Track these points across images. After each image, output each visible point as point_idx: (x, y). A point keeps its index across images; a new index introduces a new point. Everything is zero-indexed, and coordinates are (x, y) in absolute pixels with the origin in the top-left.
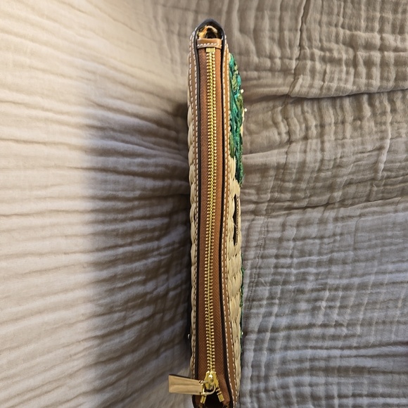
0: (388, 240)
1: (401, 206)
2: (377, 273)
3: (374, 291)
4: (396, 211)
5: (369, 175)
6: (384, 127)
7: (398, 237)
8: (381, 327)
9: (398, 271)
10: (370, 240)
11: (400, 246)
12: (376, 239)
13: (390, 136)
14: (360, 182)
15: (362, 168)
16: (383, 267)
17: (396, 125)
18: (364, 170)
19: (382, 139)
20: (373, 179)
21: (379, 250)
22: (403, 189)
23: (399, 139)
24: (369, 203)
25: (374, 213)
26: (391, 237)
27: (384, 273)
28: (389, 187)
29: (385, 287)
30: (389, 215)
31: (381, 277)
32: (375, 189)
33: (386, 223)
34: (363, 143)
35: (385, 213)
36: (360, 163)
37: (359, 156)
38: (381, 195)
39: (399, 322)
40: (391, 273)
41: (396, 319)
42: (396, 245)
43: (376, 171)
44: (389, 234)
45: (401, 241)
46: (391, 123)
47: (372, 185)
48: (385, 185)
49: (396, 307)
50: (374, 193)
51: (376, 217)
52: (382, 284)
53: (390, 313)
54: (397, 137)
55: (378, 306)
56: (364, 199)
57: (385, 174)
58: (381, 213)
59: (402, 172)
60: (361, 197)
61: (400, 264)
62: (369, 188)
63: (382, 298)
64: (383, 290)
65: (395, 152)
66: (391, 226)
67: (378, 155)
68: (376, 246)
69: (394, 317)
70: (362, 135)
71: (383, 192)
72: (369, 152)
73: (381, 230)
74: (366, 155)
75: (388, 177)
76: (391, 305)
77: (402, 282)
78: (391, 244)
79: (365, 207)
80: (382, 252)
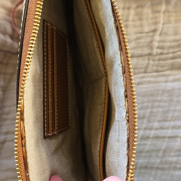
0: (157, 104)
1: (171, 78)
2: (145, 129)
3: (141, 143)
4: (167, 82)
5: (146, 51)
6: (157, 15)
7: (165, 102)
8: (143, 171)
9: (162, 128)
10: (143, 103)
11: (166, 109)
12: (148, 102)
13: (162, 22)
14: (140, 56)
15: (141, 45)
16: (150, 125)
17: (167, 14)
18: (142, 47)
19: (156, 23)
20: (150, 54)
21: (149, 111)
22: (173, 64)
23: (169, 25)
24: (146, 75)
25: (149, 82)
26: (160, 101)
27: (151, 129)
28: (162, 62)
29: (150, 140)
30: (160, 84)
31: (148, 132)
32: (151, 62)
33: (158, 90)
34: (141, 26)
35: (158, 82)
36: (140, 41)
37: (139, 35)
38: (155, 68)
39: (157, 168)
40: (156, 129)
41: (156, 166)
42: (163, 107)
43: (152, 48)
44: (159, 98)
45: (167, 104)
46: (164, 12)
47: (149, 59)
48: (159, 60)
49: (157, 156)
50: (150, 66)
51: (150, 85)
52: (148, 138)
53: (152, 160)
54: (167, 23)
55: (143, 155)
56: (143, 70)
57: (159, 51)
58: (155, 82)
59: (172, 50)
60: (140, 68)
61: (164, 123)
62: (146, 62)
63: (147, 148)
64: (149, 142)
65: (166, 34)
66: (161, 92)
67: (153, 36)
68: (147, 107)
69: (154, 164)
70: (141, 19)
71: (157, 66)
72: (147, 33)
73: (152, 95)
74: (144, 35)
75: (161, 54)
76: (153, 154)
77: (164, 137)
78: (159, 106)
79: (143, 77)
80: (151, 112)
